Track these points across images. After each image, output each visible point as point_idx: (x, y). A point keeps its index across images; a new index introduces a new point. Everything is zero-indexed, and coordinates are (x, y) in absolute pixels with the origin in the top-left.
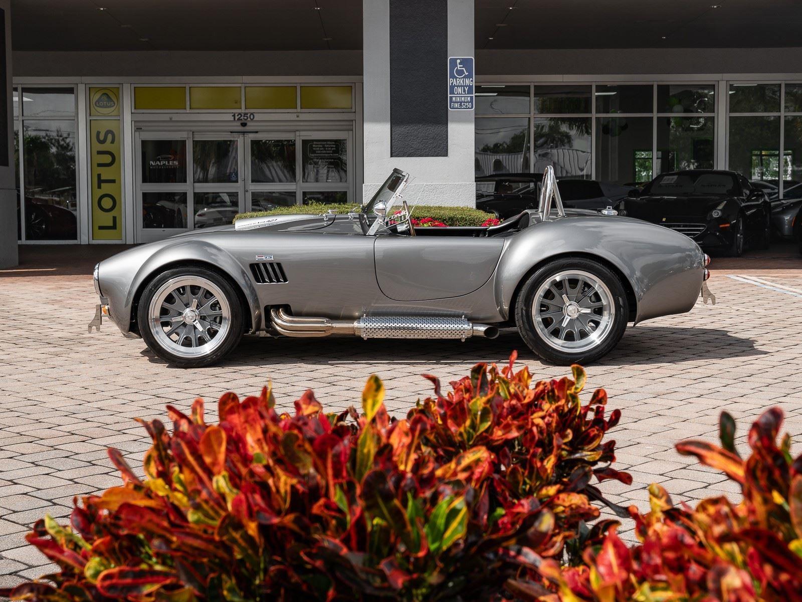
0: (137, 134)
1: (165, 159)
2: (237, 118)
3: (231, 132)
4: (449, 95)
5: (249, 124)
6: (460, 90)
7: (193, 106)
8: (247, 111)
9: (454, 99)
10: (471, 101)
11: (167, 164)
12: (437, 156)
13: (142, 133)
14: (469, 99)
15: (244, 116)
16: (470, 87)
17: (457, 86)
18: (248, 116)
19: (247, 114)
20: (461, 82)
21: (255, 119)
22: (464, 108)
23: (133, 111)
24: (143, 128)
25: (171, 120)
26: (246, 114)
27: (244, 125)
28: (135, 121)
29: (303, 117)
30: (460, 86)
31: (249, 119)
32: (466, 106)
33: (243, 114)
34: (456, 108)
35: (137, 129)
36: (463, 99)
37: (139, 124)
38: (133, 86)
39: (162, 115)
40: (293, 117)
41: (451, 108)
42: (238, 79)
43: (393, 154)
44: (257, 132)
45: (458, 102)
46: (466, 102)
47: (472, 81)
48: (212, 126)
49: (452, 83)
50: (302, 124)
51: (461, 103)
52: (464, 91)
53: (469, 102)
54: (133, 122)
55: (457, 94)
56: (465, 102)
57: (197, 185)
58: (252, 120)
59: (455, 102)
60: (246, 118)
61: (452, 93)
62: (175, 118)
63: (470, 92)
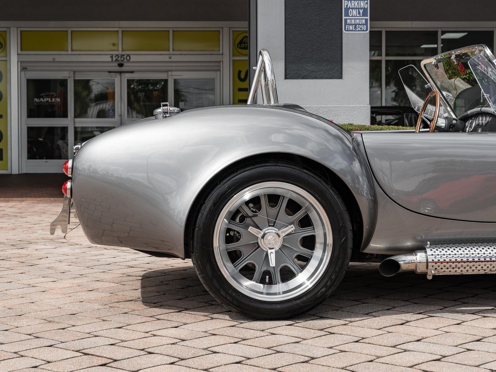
0: (23, 73)
1: (48, 96)
2: (114, 59)
3: (109, 72)
4: (344, 18)
5: (125, 64)
6: (354, 12)
7: (74, 48)
8: (124, 53)
9: (348, 21)
10: (366, 24)
11: (50, 100)
12: (331, 78)
13: (27, 72)
14: (364, 21)
15: (121, 58)
16: (365, 10)
17: (352, 9)
18: (125, 57)
19: (124, 55)
20: (356, 4)
21: (131, 60)
22: (359, 31)
23: (19, 52)
24: (28, 68)
25: (54, 61)
26: (122, 55)
27: (121, 65)
28: (21, 62)
29: (174, 58)
30: (355, 9)
31: (125, 60)
32: (361, 28)
33: (120, 56)
34: (351, 31)
35: (23, 68)
36: (358, 21)
37: (25, 65)
38: (19, 30)
39: (45, 56)
40: (166, 58)
41: (345, 30)
42: (116, 23)
43: (288, 76)
44: (132, 72)
45: (352, 25)
46: (362, 24)
47: (367, 3)
48: (91, 66)
49: (347, 6)
50: (174, 64)
51: (356, 25)
52: (359, 13)
53: (364, 25)
54: (19, 63)
55: (352, 16)
56: (359, 24)
57: (77, 120)
58: (128, 61)
59: (350, 25)
60: (122, 59)
61: (347, 15)
62: (58, 59)
63: (365, 14)
